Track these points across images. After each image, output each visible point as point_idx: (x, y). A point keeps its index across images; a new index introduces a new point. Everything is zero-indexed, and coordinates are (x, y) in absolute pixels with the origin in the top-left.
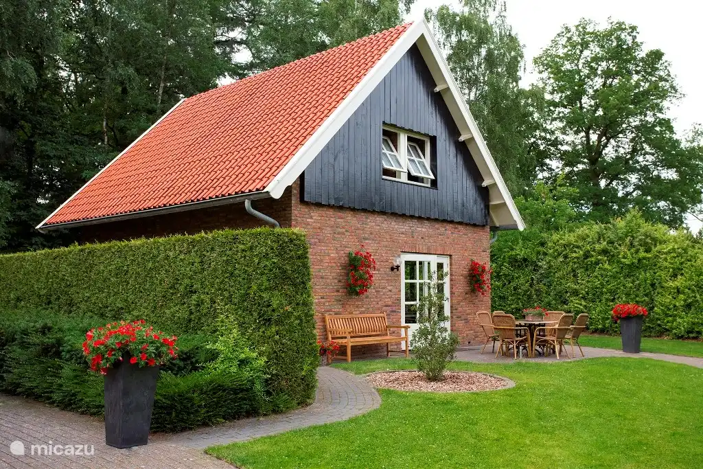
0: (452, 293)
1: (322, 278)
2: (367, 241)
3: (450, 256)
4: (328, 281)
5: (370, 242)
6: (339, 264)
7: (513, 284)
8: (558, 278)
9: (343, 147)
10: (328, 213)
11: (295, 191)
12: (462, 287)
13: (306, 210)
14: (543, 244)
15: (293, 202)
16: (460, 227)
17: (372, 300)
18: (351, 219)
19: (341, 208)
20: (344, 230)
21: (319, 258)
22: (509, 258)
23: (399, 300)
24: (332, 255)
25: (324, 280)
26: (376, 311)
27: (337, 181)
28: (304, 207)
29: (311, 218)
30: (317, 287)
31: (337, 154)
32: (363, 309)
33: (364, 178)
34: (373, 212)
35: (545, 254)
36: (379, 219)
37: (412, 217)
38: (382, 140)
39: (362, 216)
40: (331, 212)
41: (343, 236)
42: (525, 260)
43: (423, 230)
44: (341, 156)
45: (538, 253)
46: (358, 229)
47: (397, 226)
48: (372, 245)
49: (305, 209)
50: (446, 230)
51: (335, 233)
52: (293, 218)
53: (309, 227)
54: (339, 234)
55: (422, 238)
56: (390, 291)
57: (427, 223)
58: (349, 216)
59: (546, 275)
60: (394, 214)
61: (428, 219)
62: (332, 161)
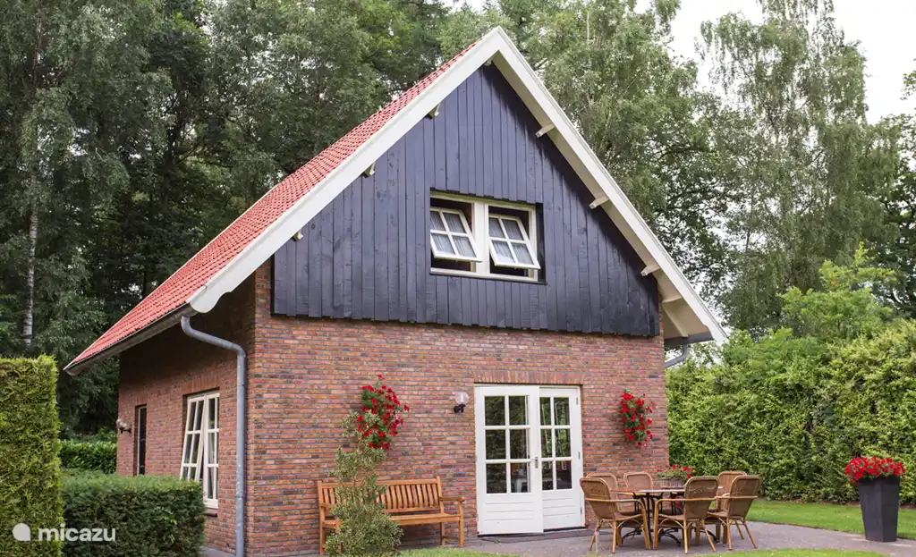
0: (586, 445)
1: (315, 426)
2: (404, 369)
3: (581, 386)
4: (327, 430)
5: (411, 369)
6: (348, 406)
7: (782, 427)
8: (847, 413)
9: (350, 230)
10: (327, 329)
11: (262, 301)
12: (606, 432)
13: (283, 327)
14: (826, 361)
15: (257, 316)
16: (599, 341)
17: (416, 457)
18: (371, 337)
19: (350, 321)
20: (359, 354)
21: (307, 396)
22: (776, 384)
23: (472, 457)
24: (334, 392)
25: (319, 430)
26: (423, 476)
27: (338, 281)
28: (279, 323)
29: (293, 338)
30: (304, 441)
31: (339, 243)
32: (398, 472)
33: (392, 275)
34: (416, 325)
35: (829, 377)
36: (428, 335)
37: (495, 329)
38: (428, 214)
39: (395, 332)
40: (330, 329)
41: (356, 363)
42: (799, 387)
43: (521, 347)
44: (347, 244)
45: (818, 375)
46: (387, 351)
47: (465, 344)
48: (414, 374)
49: (281, 326)
50: (570, 346)
51: (340, 359)
52: (258, 339)
53: (290, 351)
54: (347, 359)
55: (519, 360)
56: (453, 443)
57: (529, 338)
58: (368, 334)
59: (829, 410)
60: (458, 327)
61: (530, 331)
62: (328, 250)
